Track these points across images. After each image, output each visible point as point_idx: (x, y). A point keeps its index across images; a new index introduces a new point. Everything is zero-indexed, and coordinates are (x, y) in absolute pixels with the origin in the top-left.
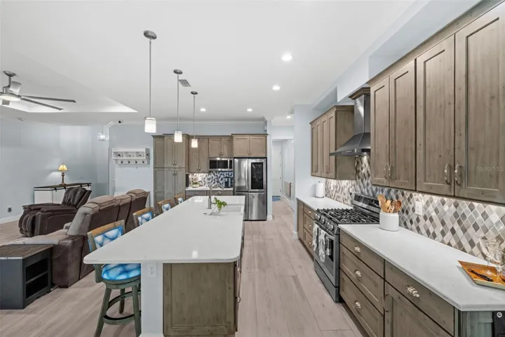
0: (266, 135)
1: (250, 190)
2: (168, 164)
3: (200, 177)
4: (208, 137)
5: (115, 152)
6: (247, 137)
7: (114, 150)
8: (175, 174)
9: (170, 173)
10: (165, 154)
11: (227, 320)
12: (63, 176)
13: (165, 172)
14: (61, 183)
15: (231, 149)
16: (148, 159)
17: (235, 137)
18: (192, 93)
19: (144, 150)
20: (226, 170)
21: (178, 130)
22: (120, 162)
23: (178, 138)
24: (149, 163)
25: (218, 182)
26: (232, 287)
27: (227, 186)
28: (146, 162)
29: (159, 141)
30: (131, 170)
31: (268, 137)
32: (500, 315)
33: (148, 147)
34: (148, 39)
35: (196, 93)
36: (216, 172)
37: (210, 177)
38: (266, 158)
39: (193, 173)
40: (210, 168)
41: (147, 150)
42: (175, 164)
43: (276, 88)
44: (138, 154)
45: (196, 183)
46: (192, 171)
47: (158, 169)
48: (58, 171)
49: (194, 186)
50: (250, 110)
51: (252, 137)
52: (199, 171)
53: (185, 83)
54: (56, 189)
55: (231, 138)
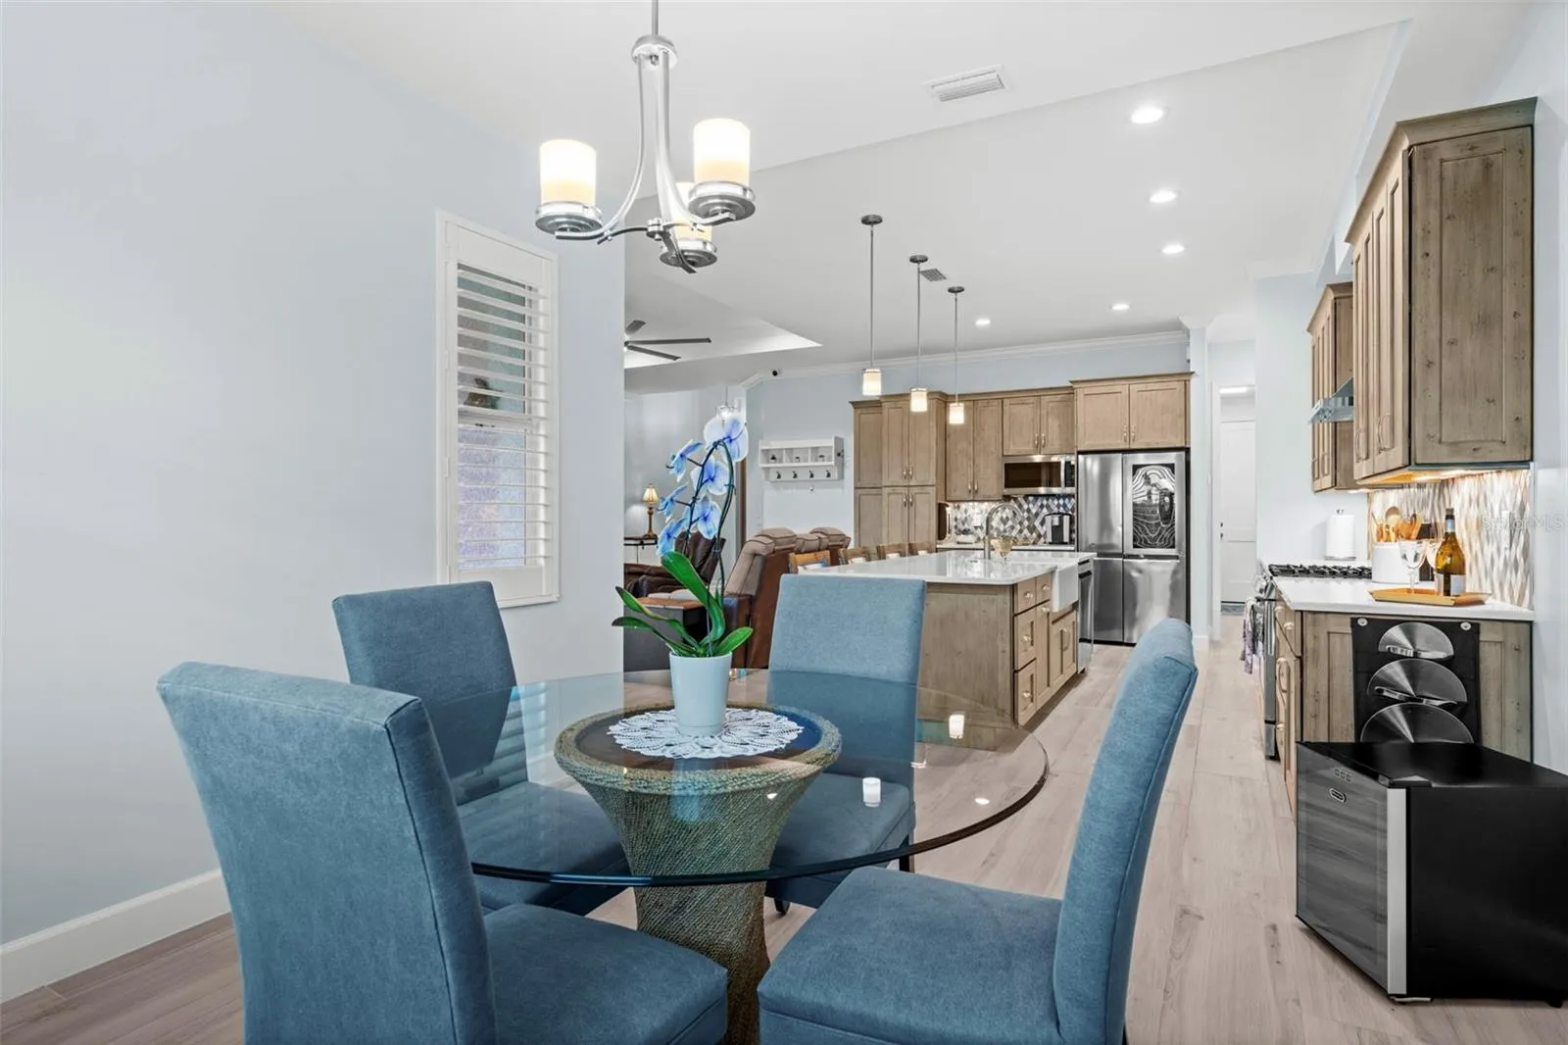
0: (1185, 376)
1: (1130, 549)
2: (892, 476)
3: (976, 513)
4: (1002, 397)
5: (763, 451)
6: (1119, 387)
7: (762, 447)
8: (909, 504)
9: (898, 500)
10: (885, 450)
11: (1000, 706)
12: (650, 514)
13: (885, 496)
14: (646, 532)
15: (1069, 426)
16: (841, 466)
17: (1080, 393)
18: (951, 290)
19: (831, 443)
20: (1055, 490)
21: (917, 386)
22: (774, 476)
23: (919, 403)
24: (842, 476)
25: (1032, 529)
26: (1008, 649)
27: (1057, 538)
28: (835, 475)
29: (869, 418)
30: (799, 495)
31: (1194, 382)
32: (1363, 622)
33: (840, 436)
34: (869, 226)
35: (961, 290)
36: (1026, 497)
37: (1008, 513)
38: (1187, 450)
39: (958, 501)
40: (1007, 486)
41: (839, 441)
42: (908, 477)
43: (1173, 249)
44: (817, 453)
45: (966, 532)
46: (953, 495)
47: (865, 490)
48: (642, 502)
49: (962, 538)
50: (1121, 307)
51: (1136, 387)
52: (975, 496)
53: (934, 275)
54: (642, 544)
55: (1069, 391)
